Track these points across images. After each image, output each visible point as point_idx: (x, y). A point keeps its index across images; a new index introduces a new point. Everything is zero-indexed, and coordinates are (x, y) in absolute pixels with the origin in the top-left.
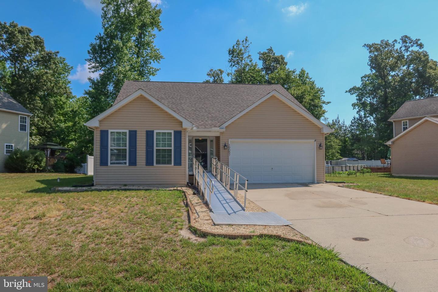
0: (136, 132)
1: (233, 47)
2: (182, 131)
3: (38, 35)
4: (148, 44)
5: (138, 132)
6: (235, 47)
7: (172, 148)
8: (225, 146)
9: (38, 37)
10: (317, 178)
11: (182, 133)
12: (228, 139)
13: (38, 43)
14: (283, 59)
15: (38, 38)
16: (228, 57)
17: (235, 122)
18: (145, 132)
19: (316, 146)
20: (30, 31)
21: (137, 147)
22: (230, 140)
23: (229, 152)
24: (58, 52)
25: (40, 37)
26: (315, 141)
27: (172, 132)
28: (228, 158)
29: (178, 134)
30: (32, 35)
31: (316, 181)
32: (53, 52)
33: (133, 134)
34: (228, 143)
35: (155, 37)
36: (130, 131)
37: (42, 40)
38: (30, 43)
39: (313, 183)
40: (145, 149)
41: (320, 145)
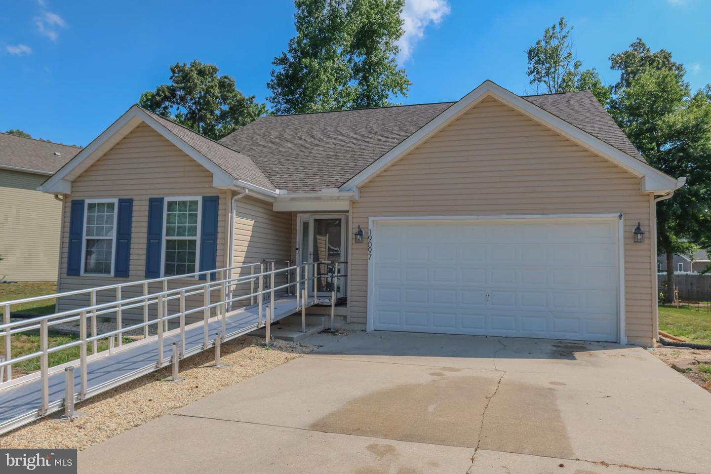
0: (130, 201)
1: (538, 43)
2: (221, 196)
3: (226, 75)
4: (378, 64)
5: (135, 203)
6: (543, 44)
7: (198, 238)
8: (360, 233)
9: (226, 77)
10: (627, 330)
11: (221, 201)
12: (368, 218)
13: (225, 86)
14: (667, 57)
15: (227, 79)
16: (526, 64)
17: (385, 174)
18: (147, 203)
19: (625, 232)
20: (215, 70)
21: (133, 235)
22: (371, 219)
23: (369, 248)
24: (254, 97)
25: (229, 77)
26: (620, 217)
27: (199, 199)
28: (367, 265)
29: (212, 204)
30: (218, 76)
31: (624, 339)
32: (247, 97)
33: (126, 206)
34: (368, 228)
35: (398, 52)
36: (121, 201)
37: (232, 81)
38: (212, 87)
39: (614, 343)
40: (145, 241)
41: (638, 231)
